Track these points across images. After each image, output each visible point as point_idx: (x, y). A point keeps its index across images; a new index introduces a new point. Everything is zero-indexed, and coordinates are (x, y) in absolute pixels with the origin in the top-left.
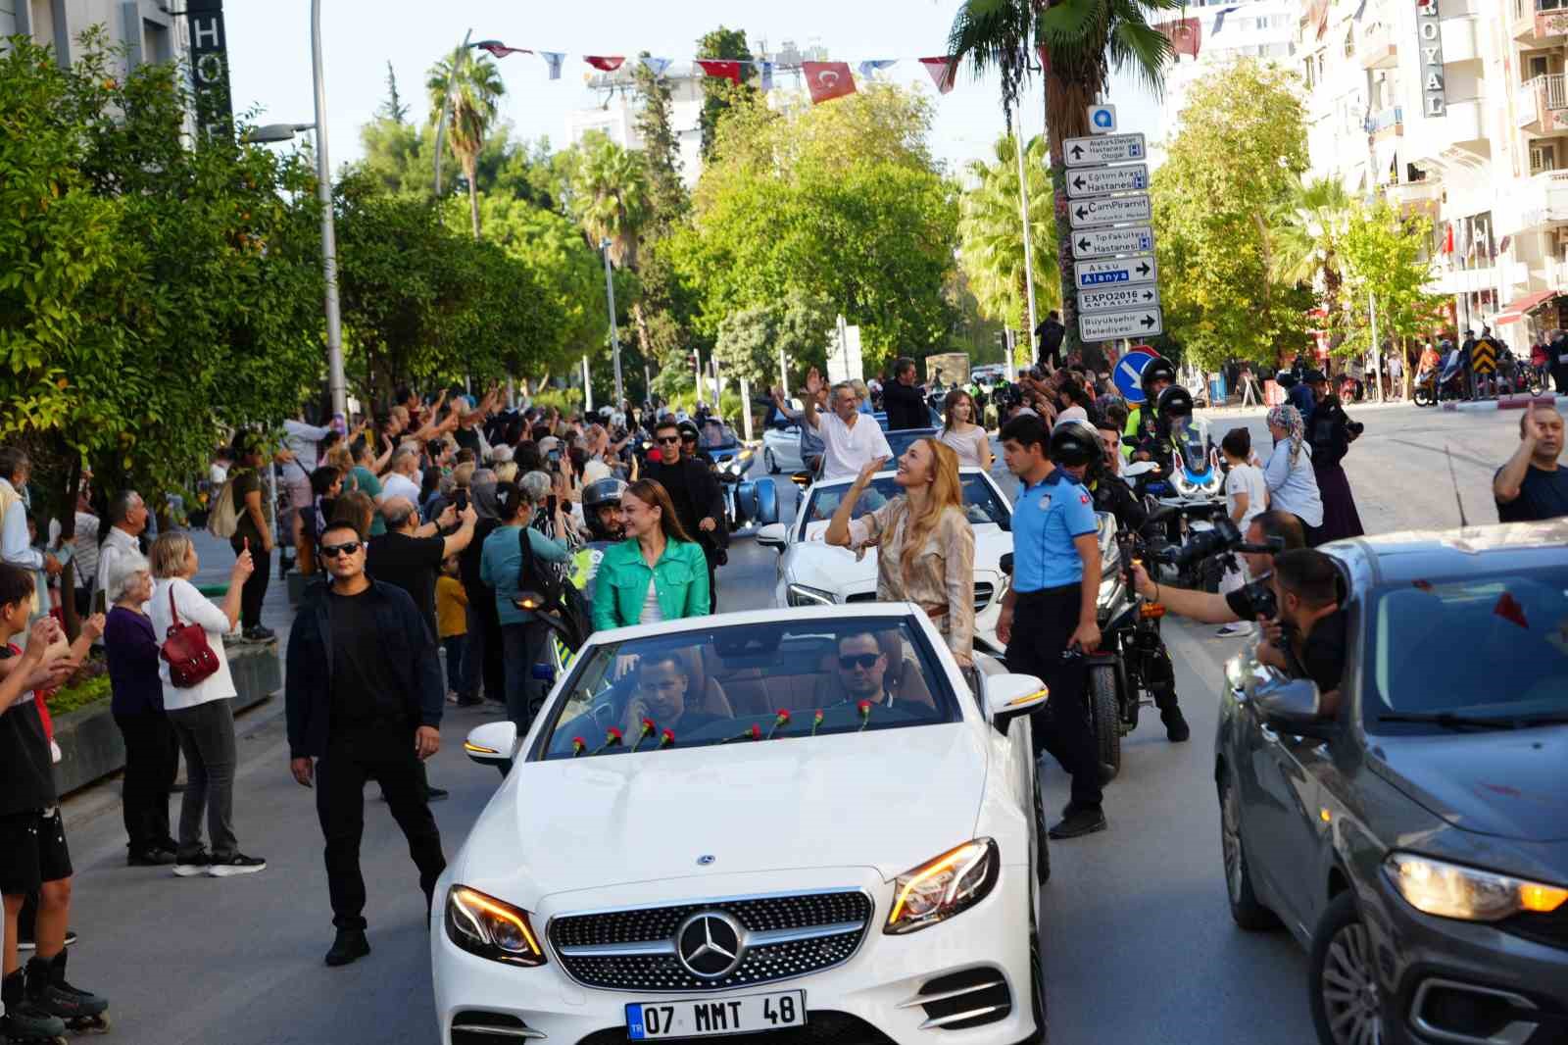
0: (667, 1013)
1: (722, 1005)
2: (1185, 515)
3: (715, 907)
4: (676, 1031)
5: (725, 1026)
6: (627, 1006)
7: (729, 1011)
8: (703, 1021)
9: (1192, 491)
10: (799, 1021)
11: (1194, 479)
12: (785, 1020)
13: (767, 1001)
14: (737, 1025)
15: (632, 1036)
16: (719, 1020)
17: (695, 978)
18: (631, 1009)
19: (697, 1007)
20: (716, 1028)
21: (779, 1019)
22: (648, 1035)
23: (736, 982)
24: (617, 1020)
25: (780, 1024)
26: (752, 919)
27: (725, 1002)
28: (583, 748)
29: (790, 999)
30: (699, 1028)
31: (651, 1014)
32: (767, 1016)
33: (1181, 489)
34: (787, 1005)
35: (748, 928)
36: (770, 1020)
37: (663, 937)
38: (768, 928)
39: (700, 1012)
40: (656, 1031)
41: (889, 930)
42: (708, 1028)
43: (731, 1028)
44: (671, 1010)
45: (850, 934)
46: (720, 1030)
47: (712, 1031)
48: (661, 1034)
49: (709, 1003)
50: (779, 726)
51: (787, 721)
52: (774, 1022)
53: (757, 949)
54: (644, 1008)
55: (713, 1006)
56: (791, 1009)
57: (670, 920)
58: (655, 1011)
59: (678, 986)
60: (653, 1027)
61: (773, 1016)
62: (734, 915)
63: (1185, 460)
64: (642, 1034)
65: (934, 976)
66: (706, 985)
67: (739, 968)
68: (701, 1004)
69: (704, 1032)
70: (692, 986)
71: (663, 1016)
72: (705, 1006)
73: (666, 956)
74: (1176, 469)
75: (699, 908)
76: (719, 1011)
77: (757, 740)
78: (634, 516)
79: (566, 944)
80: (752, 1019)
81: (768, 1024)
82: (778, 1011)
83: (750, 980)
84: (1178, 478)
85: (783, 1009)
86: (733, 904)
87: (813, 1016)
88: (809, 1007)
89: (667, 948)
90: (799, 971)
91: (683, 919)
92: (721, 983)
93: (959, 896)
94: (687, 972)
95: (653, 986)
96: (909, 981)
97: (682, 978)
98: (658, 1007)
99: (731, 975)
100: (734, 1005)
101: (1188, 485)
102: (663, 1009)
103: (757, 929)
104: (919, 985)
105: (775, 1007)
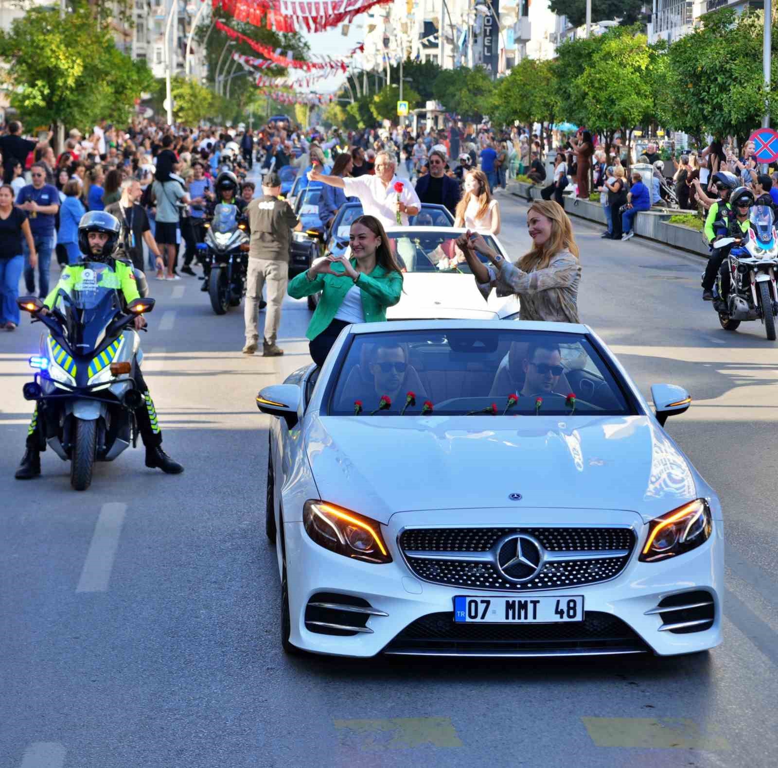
0: (485, 605)
1: (526, 602)
2: (756, 270)
3: (524, 531)
4: (490, 618)
5: (526, 618)
6: (456, 597)
7: (530, 607)
8: (511, 612)
9: (760, 255)
10: (579, 618)
11: (762, 246)
12: (569, 616)
13: (558, 602)
14: (535, 617)
15: (457, 620)
16: (523, 612)
17: (505, 581)
18: (457, 601)
19: (507, 602)
20: (519, 618)
21: (565, 615)
22: (468, 620)
23: (535, 586)
24: (447, 606)
25: (566, 619)
26: (549, 542)
27: (529, 600)
28: (360, 410)
29: (574, 602)
30: (507, 618)
31: (473, 605)
32: (557, 612)
33: (753, 252)
34: (572, 606)
35: (546, 548)
36: (559, 616)
37: (483, 549)
38: (560, 549)
39: (510, 606)
40: (476, 617)
41: (643, 558)
42: (514, 618)
43: (530, 619)
44: (488, 603)
45: (618, 559)
46: (523, 620)
47: (517, 620)
48: (478, 620)
49: (517, 600)
50: (511, 406)
51: (515, 403)
52: (562, 617)
53: (551, 563)
54: (468, 599)
55: (520, 602)
56: (574, 608)
57: (490, 538)
58: (476, 602)
59: (492, 586)
60: (473, 614)
61: (561, 613)
62: (537, 538)
63: (757, 234)
64: (465, 618)
65: (670, 594)
66: (513, 586)
67: (538, 577)
68: (511, 600)
69: (510, 620)
70: (502, 586)
71: (482, 607)
72: (514, 602)
73: (485, 564)
74: (750, 239)
75: (513, 531)
76: (523, 606)
77: (494, 414)
78: (365, 242)
79: (410, 549)
80: (546, 614)
81: (556, 619)
82: (565, 610)
83: (545, 585)
84: (751, 245)
85: (569, 608)
86: (537, 529)
87: (588, 614)
88: (587, 609)
89: (488, 558)
90: (580, 582)
91: (500, 538)
92: (524, 586)
93: (688, 539)
94: (500, 576)
95: (473, 584)
96: (655, 596)
97: (495, 580)
98: (478, 600)
99: (532, 581)
100: (535, 603)
101: (757, 250)
102: (482, 602)
103: (553, 549)
104: (660, 598)
105: (563, 606)
